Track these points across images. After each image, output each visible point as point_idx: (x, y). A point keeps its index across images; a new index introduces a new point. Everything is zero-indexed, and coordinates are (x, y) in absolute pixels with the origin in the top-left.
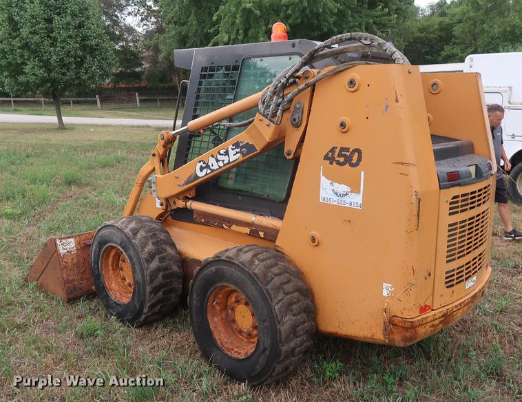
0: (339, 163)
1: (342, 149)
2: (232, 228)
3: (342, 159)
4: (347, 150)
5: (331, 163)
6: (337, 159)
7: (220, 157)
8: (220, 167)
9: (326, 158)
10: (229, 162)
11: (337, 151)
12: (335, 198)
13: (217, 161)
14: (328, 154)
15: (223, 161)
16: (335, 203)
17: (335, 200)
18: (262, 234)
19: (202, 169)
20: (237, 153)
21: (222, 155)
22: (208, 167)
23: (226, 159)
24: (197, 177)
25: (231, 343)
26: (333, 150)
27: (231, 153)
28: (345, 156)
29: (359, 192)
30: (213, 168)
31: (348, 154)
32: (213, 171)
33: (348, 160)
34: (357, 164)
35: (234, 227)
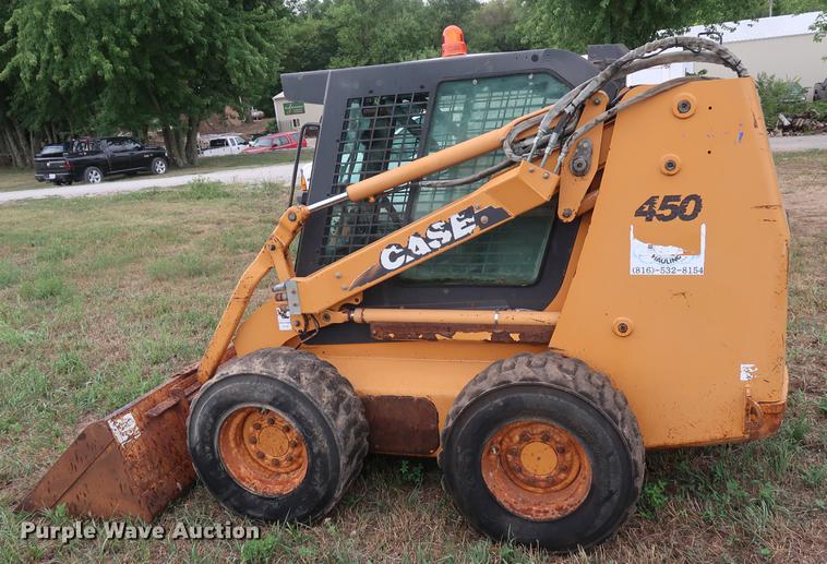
0: (662, 218)
1: (667, 199)
2: (454, 337)
3: (667, 212)
4: (677, 198)
5: (649, 219)
6: (659, 212)
7: (431, 235)
8: (433, 250)
9: (639, 213)
10: (453, 240)
11: (659, 202)
12: (657, 266)
13: (427, 240)
14: (642, 207)
15: (440, 240)
16: (659, 273)
17: (657, 269)
18: (515, 337)
19: (393, 257)
20: (468, 224)
21: (438, 230)
22: (407, 252)
23: (446, 237)
24: (383, 271)
25: (524, 501)
26: (651, 201)
27: (456, 225)
28: (671, 207)
29: (698, 253)
30: (418, 253)
31: (678, 204)
32: (417, 257)
33: (679, 212)
34: (694, 215)
35: (459, 336)
